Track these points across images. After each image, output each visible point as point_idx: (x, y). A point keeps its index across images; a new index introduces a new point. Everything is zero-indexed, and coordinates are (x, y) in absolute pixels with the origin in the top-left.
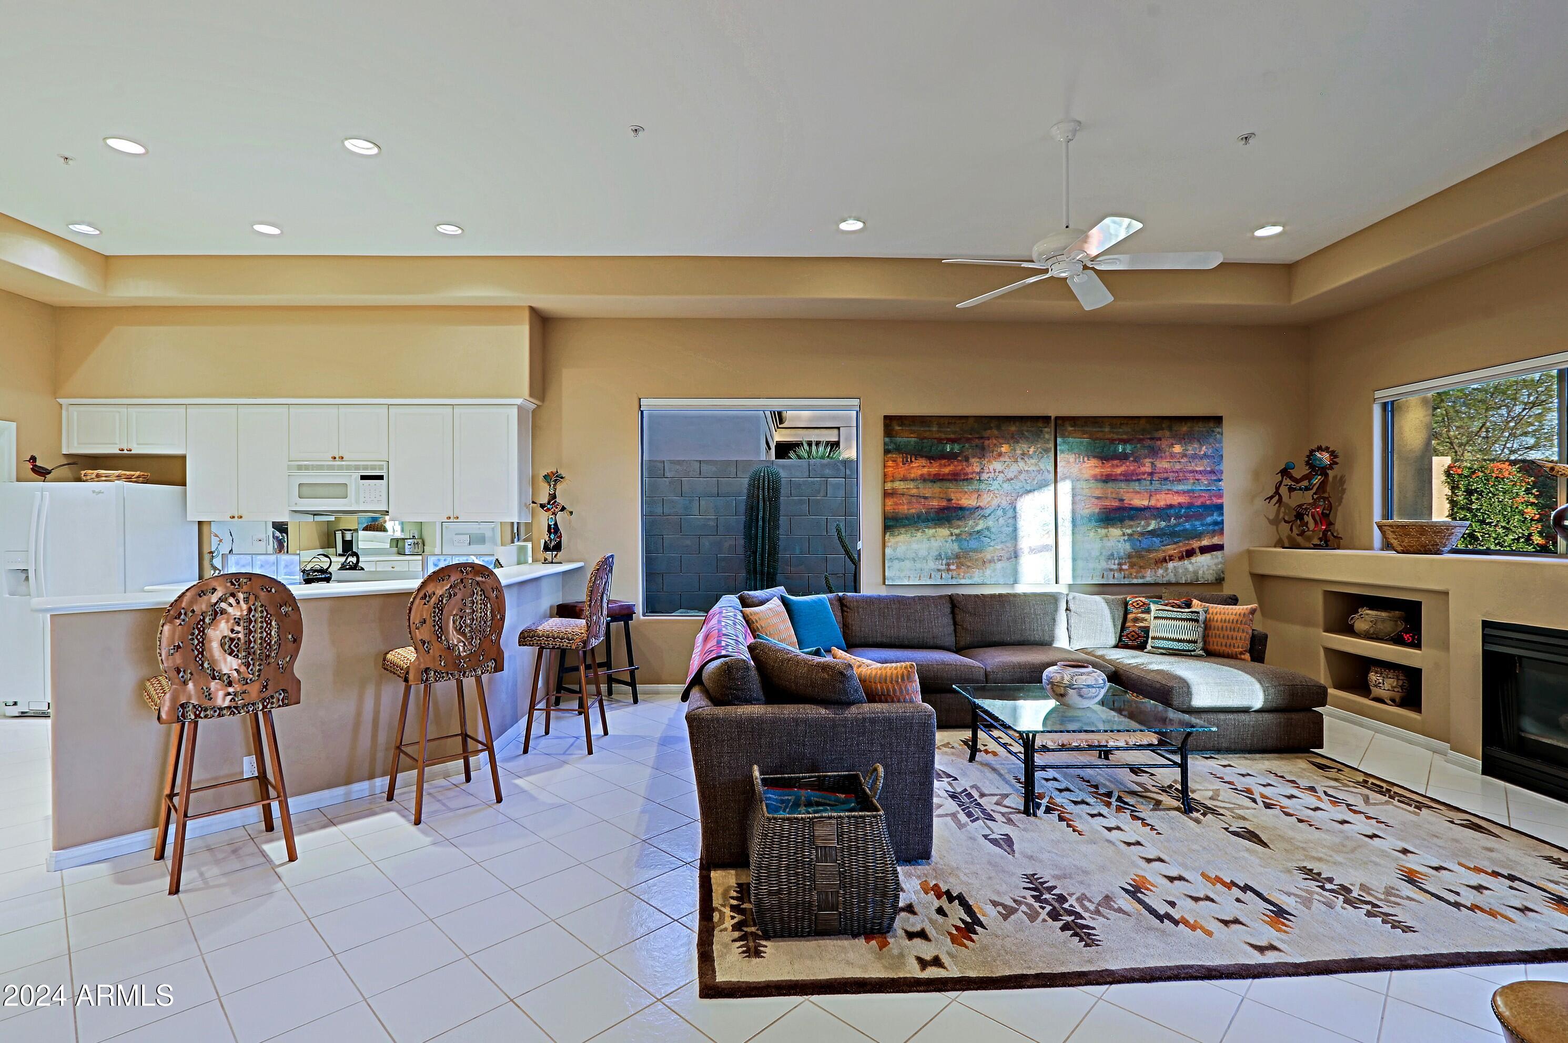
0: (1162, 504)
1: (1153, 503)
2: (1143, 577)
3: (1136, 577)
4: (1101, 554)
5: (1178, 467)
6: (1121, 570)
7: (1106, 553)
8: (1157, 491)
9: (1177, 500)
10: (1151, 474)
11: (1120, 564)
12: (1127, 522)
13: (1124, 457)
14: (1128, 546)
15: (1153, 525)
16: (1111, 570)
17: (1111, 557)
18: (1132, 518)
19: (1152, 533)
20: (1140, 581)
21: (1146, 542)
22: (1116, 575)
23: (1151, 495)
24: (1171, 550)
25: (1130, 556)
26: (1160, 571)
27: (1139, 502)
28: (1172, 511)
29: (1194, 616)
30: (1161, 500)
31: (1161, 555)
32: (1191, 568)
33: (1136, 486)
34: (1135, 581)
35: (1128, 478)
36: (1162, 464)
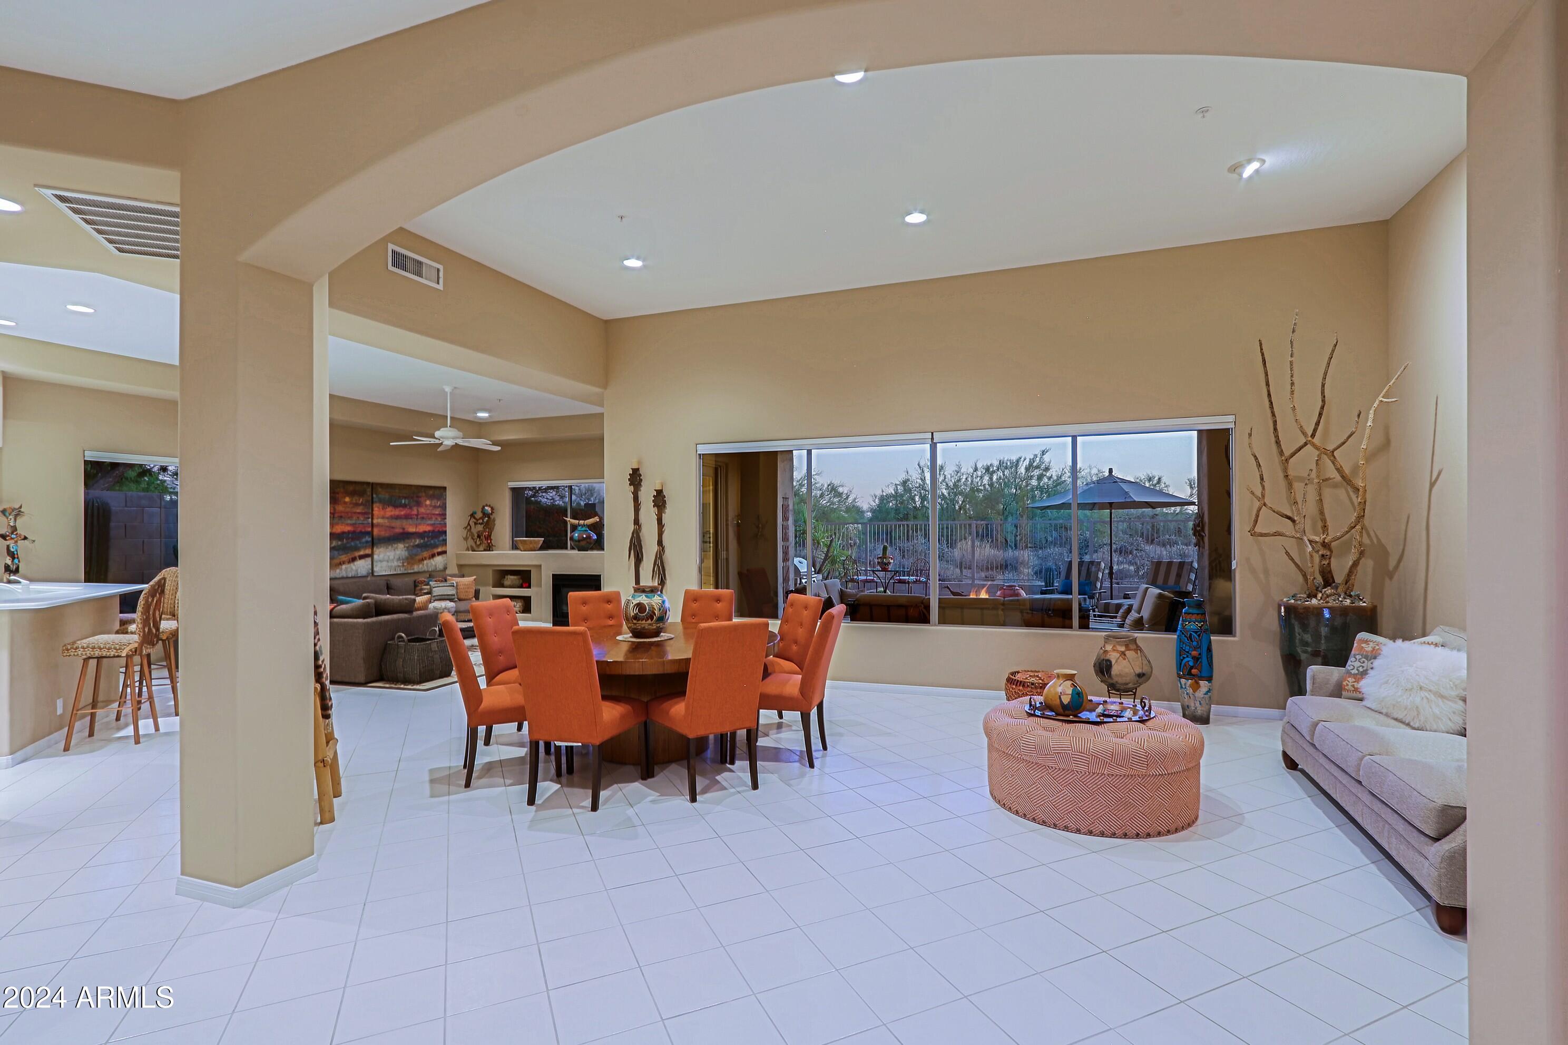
0: (421, 530)
1: (417, 530)
2: (413, 569)
3: (411, 570)
4: (394, 557)
5: (428, 512)
6: (403, 566)
7: (397, 557)
8: (420, 524)
9: (428, 528)
10: (417, 515)
11: (403, 563)
12: (407, 541)
13: (404, 506)
14: (406, 553)
15: (418, 542)
16: (399, 566)
17: (399, 559)
18: (408, 538)
19: (418, 546)
20: (412, 571)
21: (415, 551)
22: (401, 569)
23: (416, 526)
24: (426, 554)
25: (407, 558)
26: (421, 566)
27: (412, 529)
28: (426, 534)
29: (452, 584)
30: (422, 528)
31: (420, 557)
32: (433, 563)
33: (410, 521)
34: (409, 571)
35: (407, 517)
36: (422, 510)
